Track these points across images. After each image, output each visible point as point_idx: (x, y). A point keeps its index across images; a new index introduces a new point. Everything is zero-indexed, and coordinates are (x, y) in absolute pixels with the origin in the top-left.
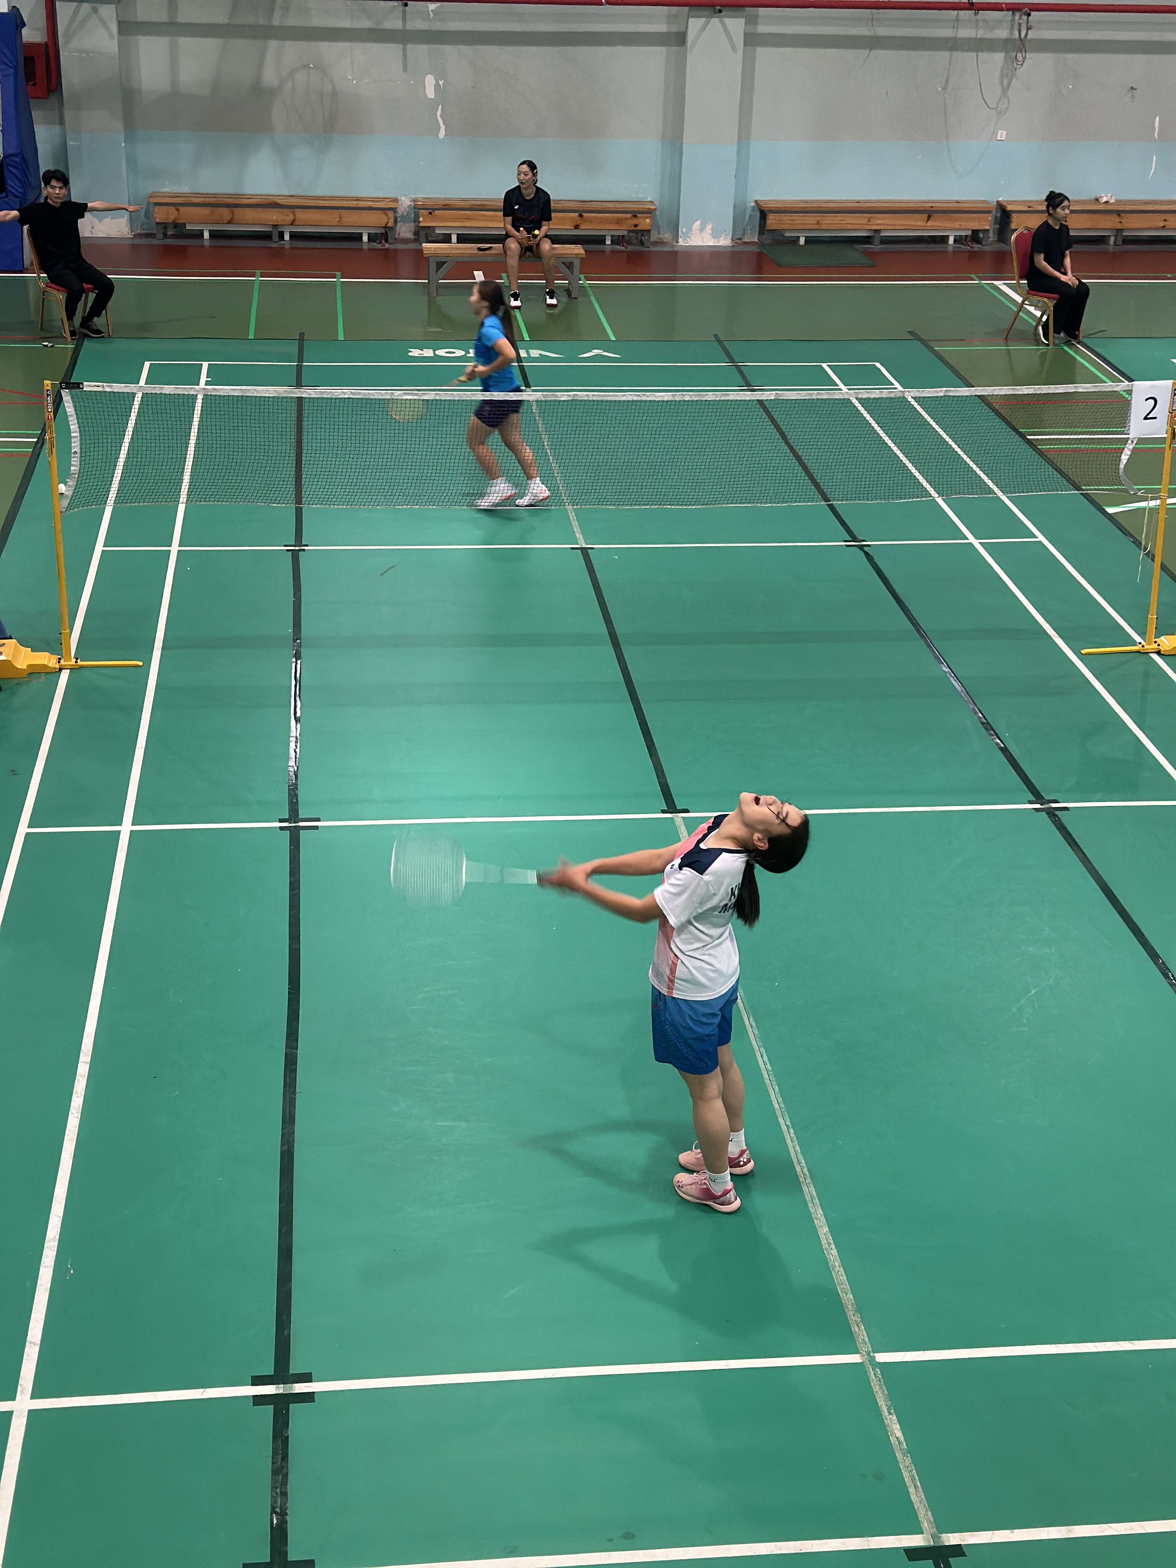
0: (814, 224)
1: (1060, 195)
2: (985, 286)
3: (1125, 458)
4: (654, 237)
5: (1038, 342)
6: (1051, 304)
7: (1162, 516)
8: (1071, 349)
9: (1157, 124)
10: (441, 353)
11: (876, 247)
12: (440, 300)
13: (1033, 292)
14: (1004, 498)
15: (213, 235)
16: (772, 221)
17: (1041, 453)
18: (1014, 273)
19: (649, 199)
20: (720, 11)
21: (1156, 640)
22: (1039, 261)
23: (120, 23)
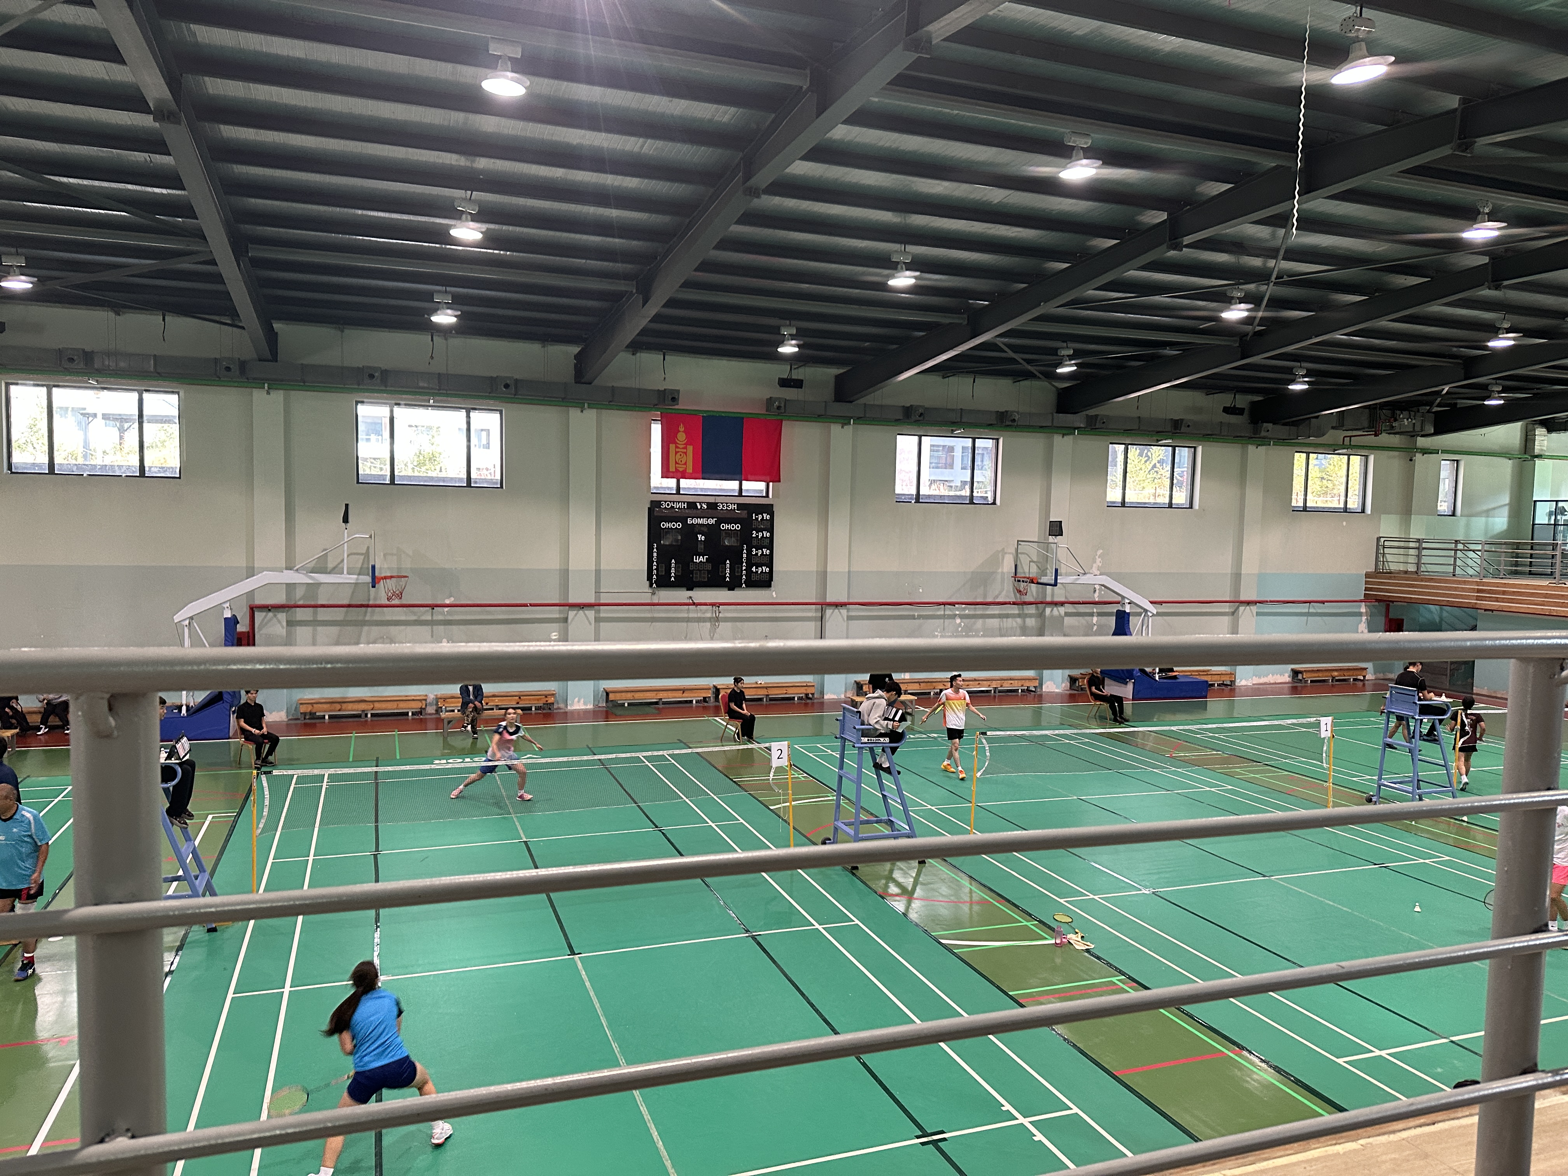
0: (631, 697)
1: (740, 678)
2: (711, 721)
3: (772, 777)
4: (555, 706)
7: (792, 809)
11: (661, 706)
12: (450, 738)
13: (730, 720)
15: (330, 717)
16: (612, 697)
17: (739, 785)
19: (553, 689)
20: (583, 608)
22: (733, 707)
23: (287, 622)
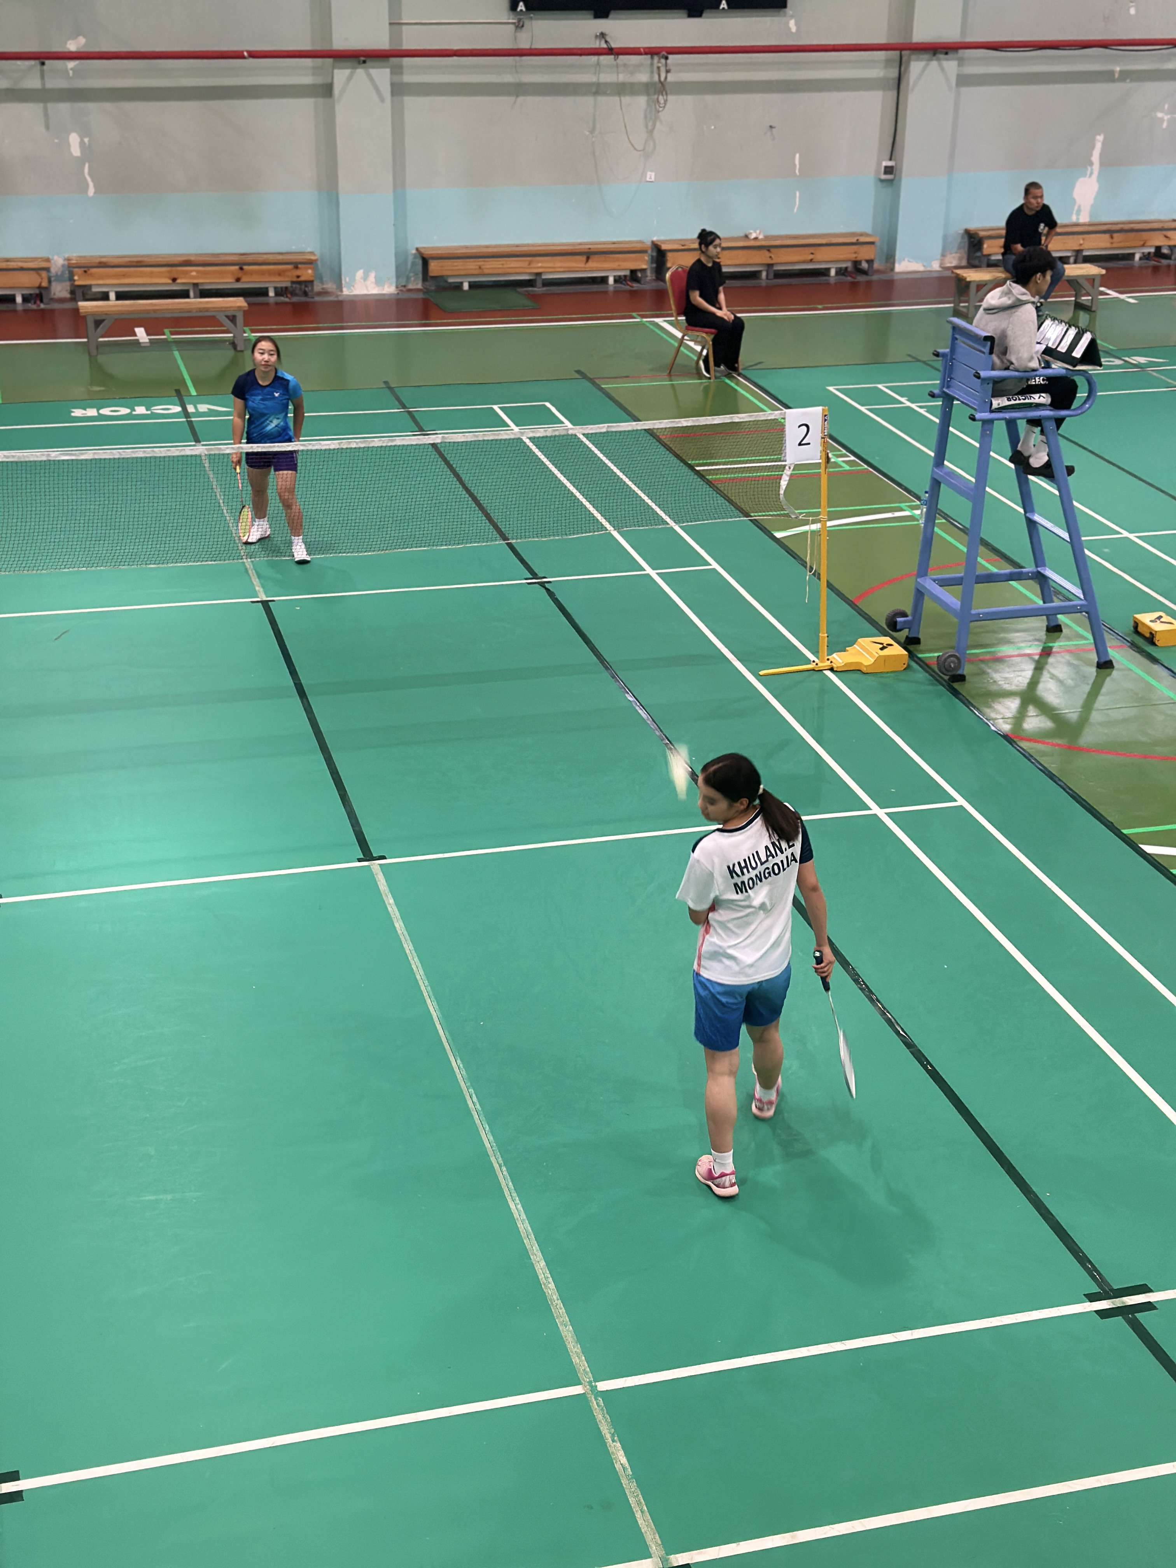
0: (476, 269)
1: (711, 233)
2: (648, 324)
3: (784, 483)
4: (317, 287)
5: (700, 375)
6: (709, 339)
7: (825, 538)
8: (732, 381)
9: (797, 162)
10: (105, 411)
11: (538, 289)
12: (101, 358)
13: (690, 328)
14: (677, 528)
16: (435, 268)
17: (709, 483)
18: (671, 310)
19: (309, 250)
20: (364, 62)
21: (829, 657)
22: (695, 297)
